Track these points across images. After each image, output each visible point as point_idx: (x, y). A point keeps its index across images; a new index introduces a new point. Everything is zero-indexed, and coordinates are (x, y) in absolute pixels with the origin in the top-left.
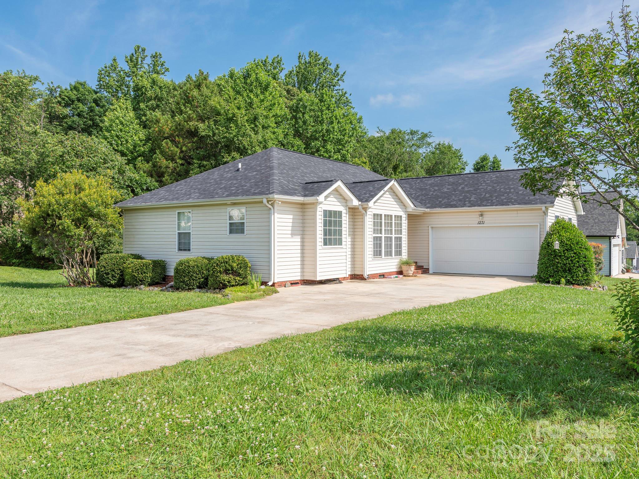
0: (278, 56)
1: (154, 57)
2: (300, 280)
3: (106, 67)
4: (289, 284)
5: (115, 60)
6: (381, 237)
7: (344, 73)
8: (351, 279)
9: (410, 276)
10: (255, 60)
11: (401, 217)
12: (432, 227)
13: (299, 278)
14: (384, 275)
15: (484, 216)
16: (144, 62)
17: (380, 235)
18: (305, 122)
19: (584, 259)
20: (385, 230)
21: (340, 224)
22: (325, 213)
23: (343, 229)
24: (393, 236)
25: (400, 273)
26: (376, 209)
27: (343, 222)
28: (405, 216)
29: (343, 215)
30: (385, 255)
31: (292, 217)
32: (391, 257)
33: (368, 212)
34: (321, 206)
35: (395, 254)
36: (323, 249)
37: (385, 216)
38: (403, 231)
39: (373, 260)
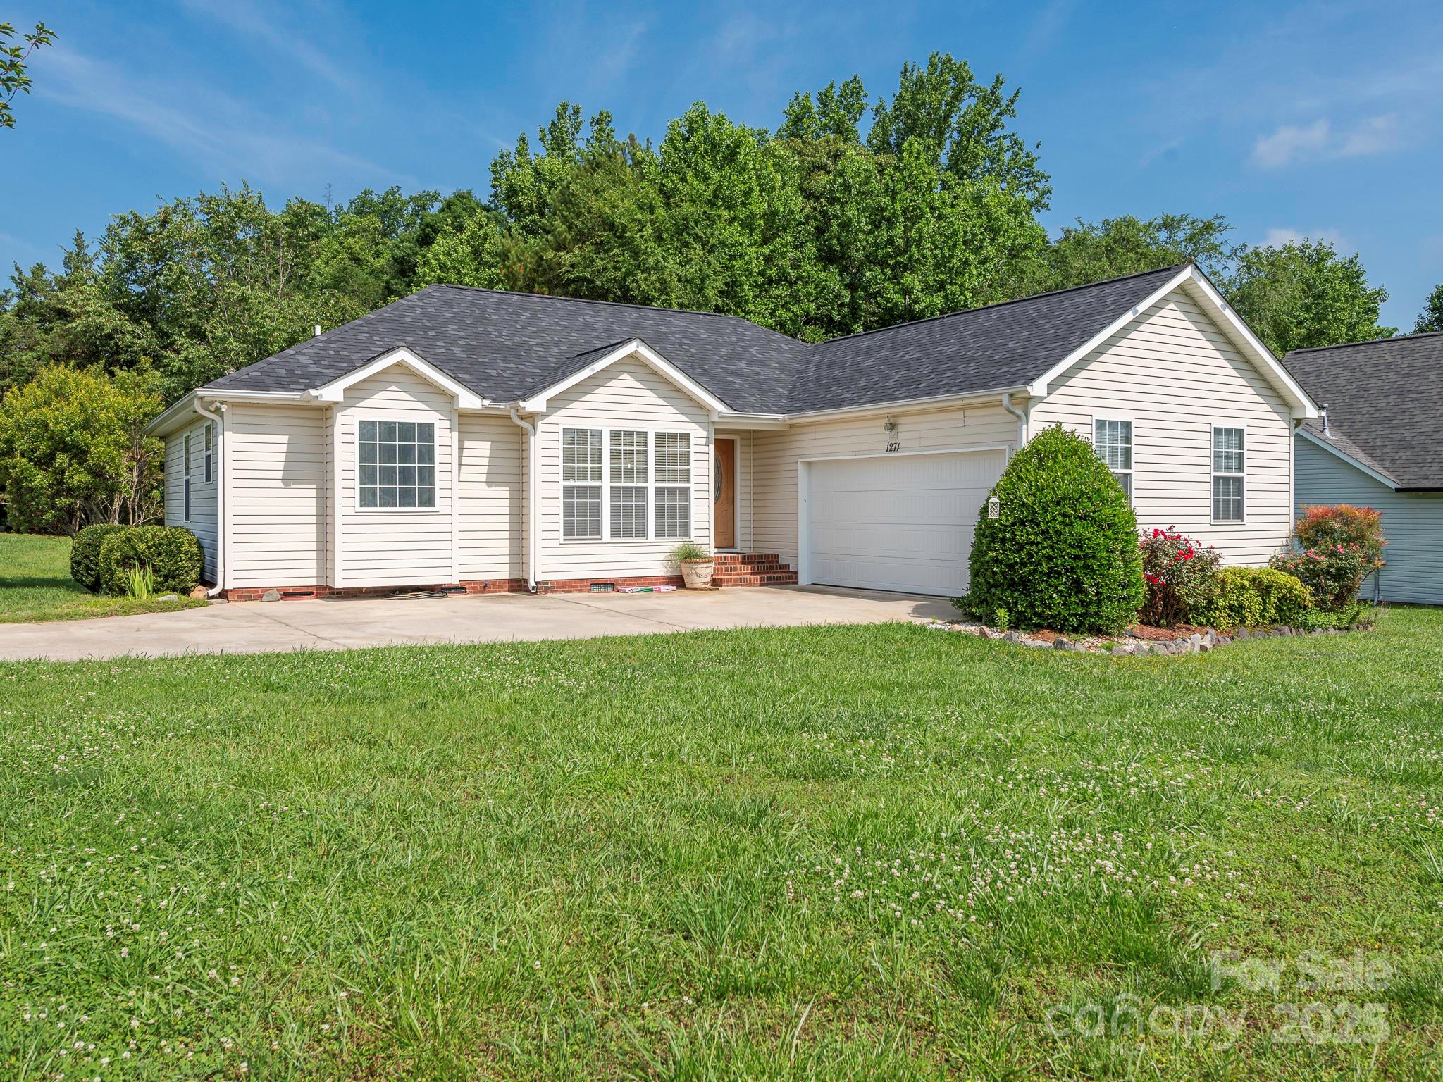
0: (855, 78)
1: (597, 123)
2: (318, 588)
3: (502, 158)
4: (277, 595)
5: (523, 140)
6: (600, 488)
7: (1016, 95)
8: (509, 591)
9: (696, 589)
10: (797, 97)
11: (686, 437)
12: (809, 463)
13: (313, 582)
14: (613, 584)
15: (900, 428)
16: (577, 136)
17: (597, 484)
18: (845, 226)
19: (1073, 552)
20: (613, 471)
21: (428, 455)
22: (367, 428)
23: (437, 467)
24: (651, 485)
25: (678, 582)
26: (577, 416)
27: (437, 450)
28: (704, 434)
29: (437, 433)
30: (615, 532)
31: (285, 439)
32: (643, 540)
33: (541, 426)
34: (349, 411)
35: (660, 532)
36: (358, 514)
37: (615, 435)
38: (693, 472)
39: (561, 546)
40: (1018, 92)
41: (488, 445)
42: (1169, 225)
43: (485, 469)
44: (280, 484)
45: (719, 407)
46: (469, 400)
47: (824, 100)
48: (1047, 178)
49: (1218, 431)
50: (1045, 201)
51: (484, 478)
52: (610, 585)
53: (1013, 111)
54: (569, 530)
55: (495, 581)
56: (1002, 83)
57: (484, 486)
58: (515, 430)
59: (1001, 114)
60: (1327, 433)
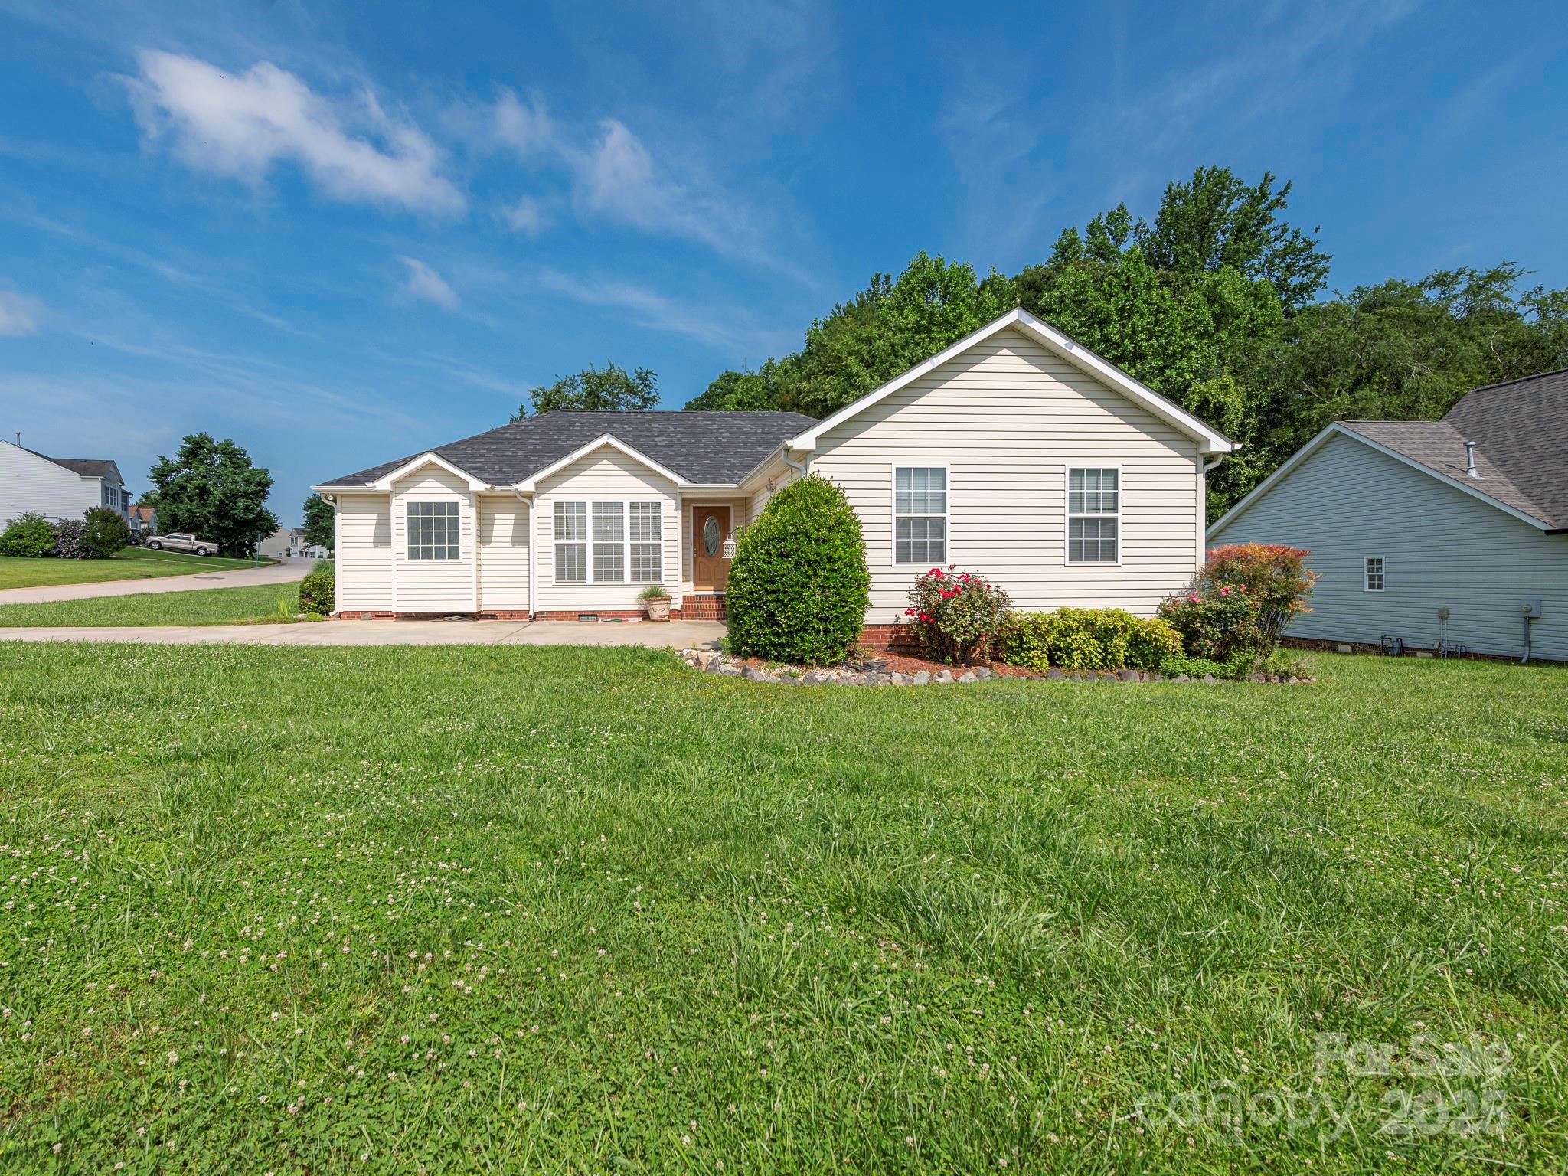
4: (369, 615)
6: (584, 545)
9: (657, 620)
11: (655, 505)
14: (596, 615)
17: (582, 541)
20: (595, 532)
21: (455, 523)
22: (412, 508)
23: (461, 532)
24: (627, 542)
25: (645, 616)
26: (564, 493)
27: (461, 520)
28: (673, 502)
29: (461, 508)
30: (598, 576)
31: (375, 516)
32: (621, 583)
33: (537, 501)
34: (400, 497)
35: (635, 576)
36: (407, 564)
37: (596, 505)
38: (663, 532)
39: (554, 587)
40: (1289, 184)
41: (512, 516)
42: (1442, 281)
43: (510, 533)
44: (371, 545)
45: (680, 481)
46: (477, 485)
47: (1092, 230)
48: (1327, 259)
49: (1075, 472)
50: (1322, 280)
51: (509, 539)
52: (594, 615)
53: (1284, 203)
54: (560, 575)
55: (518, 611)
56: (1271, 180)
57: (510, 545)
58: (520, 505)
59: (1271, 207)
60: (1473, 473)
